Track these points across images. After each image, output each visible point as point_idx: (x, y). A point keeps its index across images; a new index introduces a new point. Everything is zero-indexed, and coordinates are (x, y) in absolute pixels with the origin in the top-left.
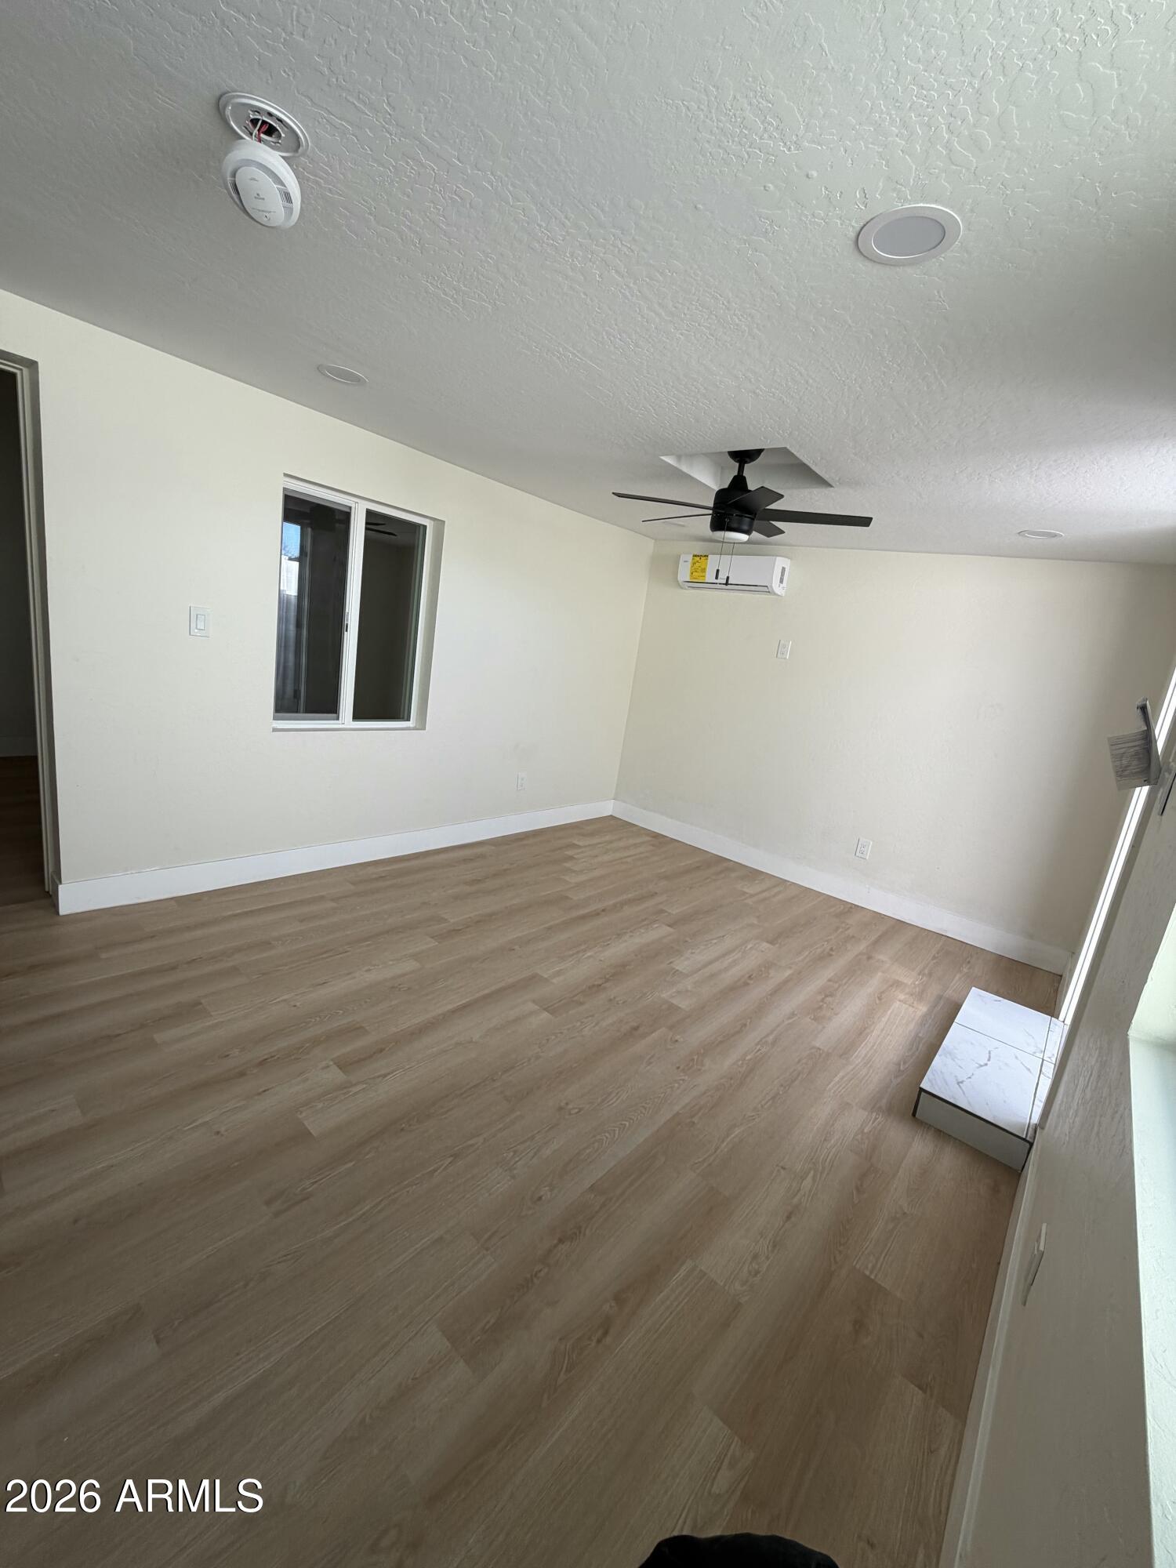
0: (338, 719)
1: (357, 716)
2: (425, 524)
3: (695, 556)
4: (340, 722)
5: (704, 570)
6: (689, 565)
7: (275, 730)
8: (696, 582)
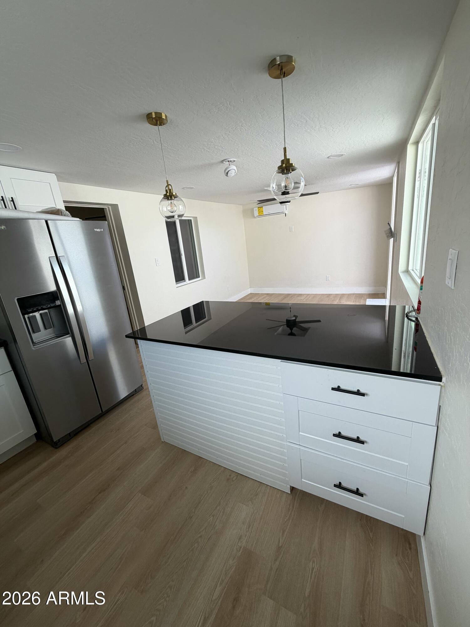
0: (185, 281)
1: (189, 279)
2: (191, 219)
3: (258, 208)
4: (186, 282)
5: (262, 211)
6: (257, 211)
7: (177, 287)
8: (261, 215)
